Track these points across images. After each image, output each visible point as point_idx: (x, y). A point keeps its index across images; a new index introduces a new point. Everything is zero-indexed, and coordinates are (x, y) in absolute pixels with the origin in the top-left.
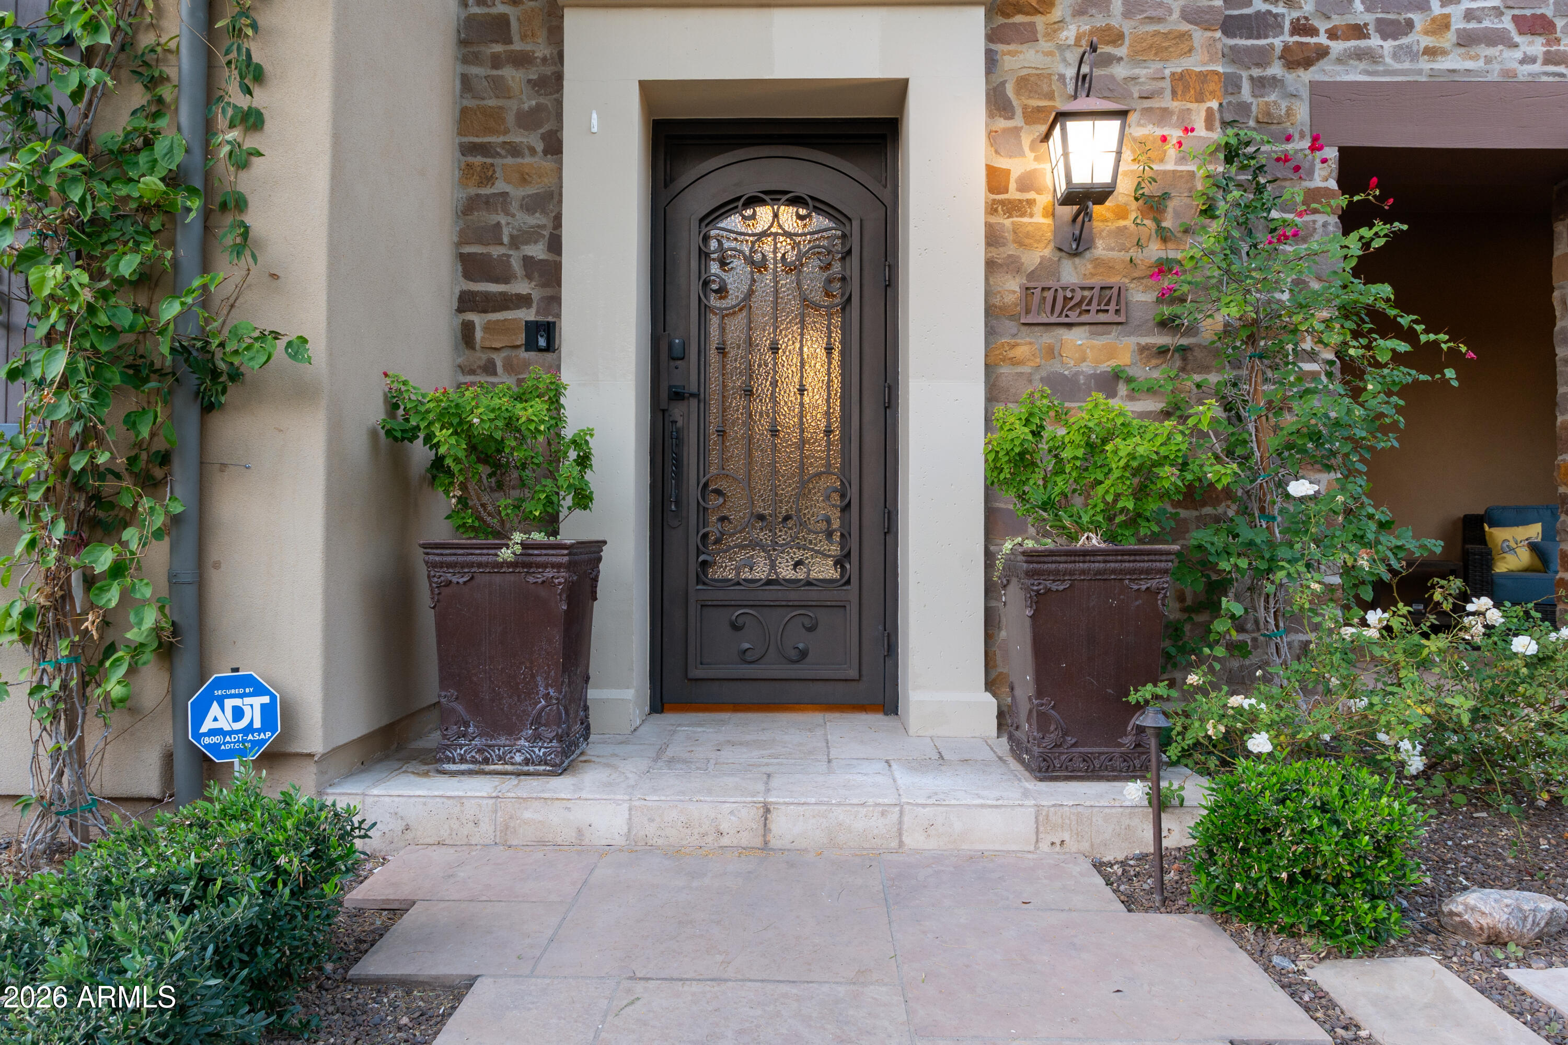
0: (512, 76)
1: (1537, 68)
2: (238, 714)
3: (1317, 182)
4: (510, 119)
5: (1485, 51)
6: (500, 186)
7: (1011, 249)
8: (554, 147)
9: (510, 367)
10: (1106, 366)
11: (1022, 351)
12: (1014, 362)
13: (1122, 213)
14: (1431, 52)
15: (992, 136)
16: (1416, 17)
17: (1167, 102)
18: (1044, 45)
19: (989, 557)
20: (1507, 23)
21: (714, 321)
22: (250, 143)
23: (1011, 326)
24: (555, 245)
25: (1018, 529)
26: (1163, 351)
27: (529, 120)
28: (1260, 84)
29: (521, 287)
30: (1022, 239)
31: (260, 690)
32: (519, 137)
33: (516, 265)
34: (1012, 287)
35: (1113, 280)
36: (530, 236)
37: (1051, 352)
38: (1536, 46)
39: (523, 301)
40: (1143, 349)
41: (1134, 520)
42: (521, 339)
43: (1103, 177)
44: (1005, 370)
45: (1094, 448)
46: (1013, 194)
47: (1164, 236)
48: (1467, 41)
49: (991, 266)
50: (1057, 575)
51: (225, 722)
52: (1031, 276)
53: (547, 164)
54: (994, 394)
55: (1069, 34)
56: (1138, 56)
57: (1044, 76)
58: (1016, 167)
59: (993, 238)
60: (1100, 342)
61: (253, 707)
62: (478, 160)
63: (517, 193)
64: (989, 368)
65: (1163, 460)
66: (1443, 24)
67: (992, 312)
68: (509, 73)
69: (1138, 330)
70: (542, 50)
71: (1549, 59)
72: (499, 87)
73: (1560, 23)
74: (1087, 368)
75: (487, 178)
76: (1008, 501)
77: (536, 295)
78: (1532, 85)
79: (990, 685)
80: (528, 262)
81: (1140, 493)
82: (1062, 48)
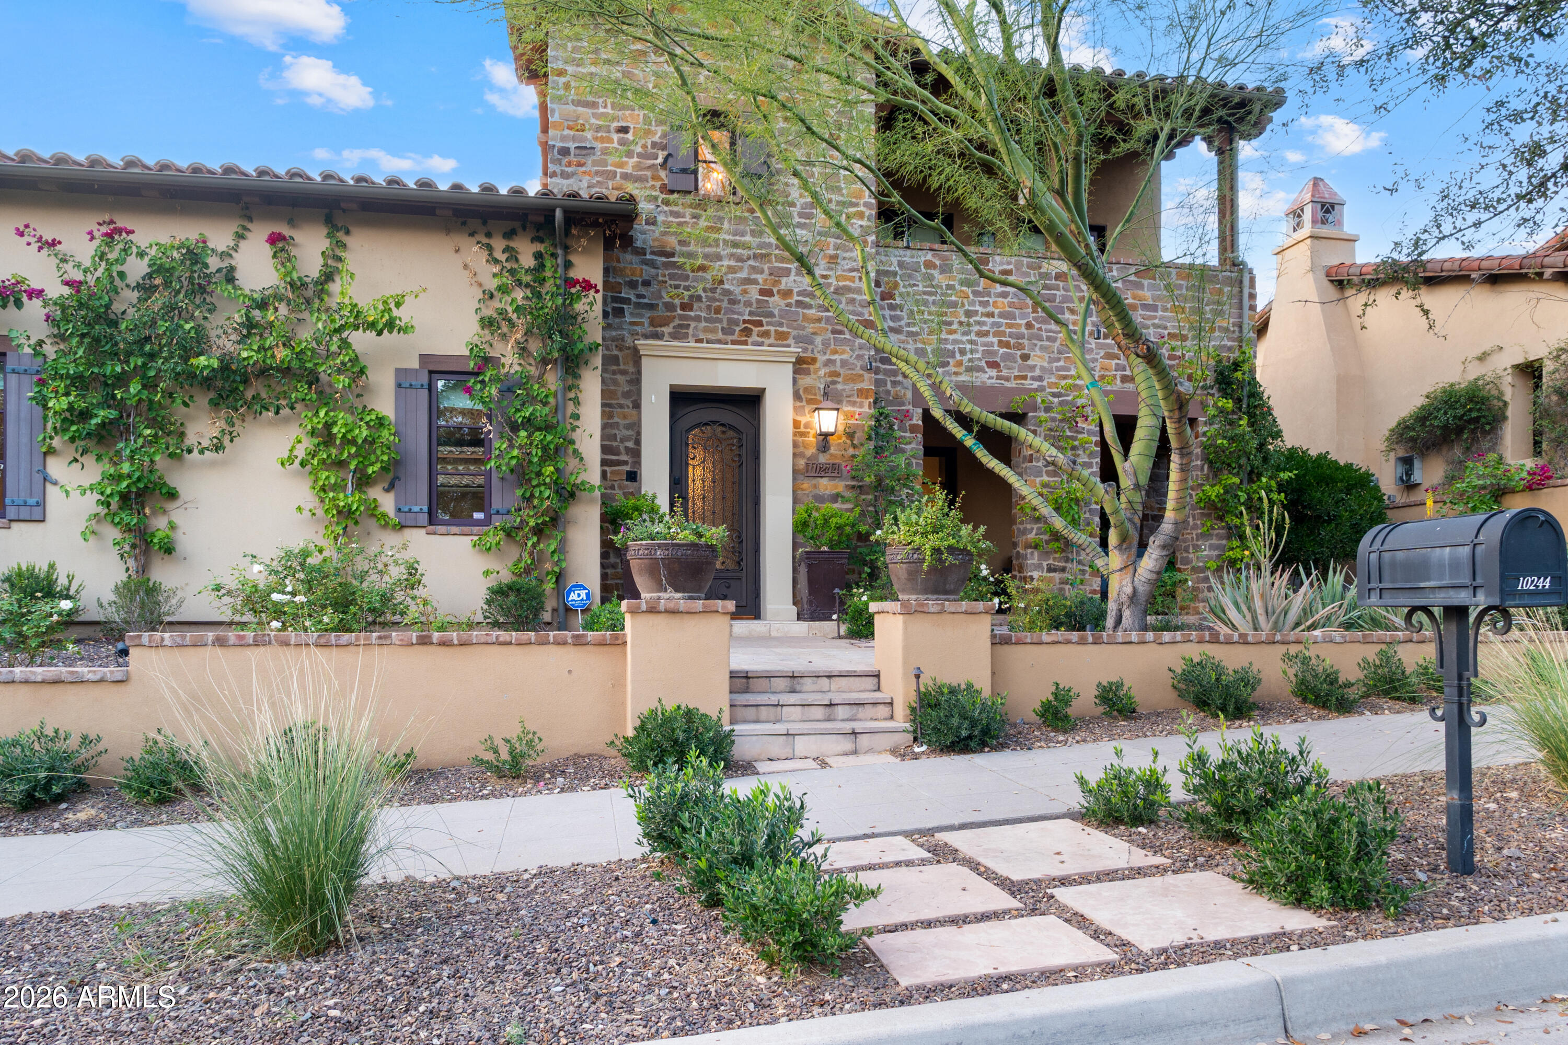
0: (620, 378)
1: (994, 381)
2: (579, 595)
3: (914, 422)
4: (619, 394)
5: (975, 374)
6: (616, 419)
7: (801, 449)
8: (637, 406)
9: (620, 487)
10: (834, 492)
11: (805, 486)
12: (803, 490)
13: (840, 438)
14: (956, 373)
15: (795, 408)
16: (950, 360)
17: (855, 399)
18: (813, 376)
19: (794, 557)
20: (983, 364)
21: (690, 468)
22: (576, 423)
23: (802, 477)
24: (638, 442)
25: (802, 546)
26: (853, 487)
27: (626, 395)
28: (894, 383)
29: (624, 457)
30: (806, 446)
31: (585, 589)
32: (622, 401)
33: (622, 449)
34: (802, 462)
35: (837, 461)
36: (627, 439)
37: (815, 486)
38: (993, 373)
39: (625, 463)
40: (847, 486)
41: (839, 542)
42: (624, 477)
43: (832, 430)
44: (799, 492)
45: (826, 521)
46: (802, 429)
47: (854, 446)
48: (970, 370)
49: (794, 455)
50: (815, 559)
51: (576, 598)
52: (808, 459)
53: (634, 412)
54: (796, 501)
55: (822, 372)
56: (845, 382)
57: (813, 387)
58: (803, 420)
59: (795, 445)
60: (832, 483)
61: (583, 593)
62: (607, 409)
63: (622, 422)
64: (794, 491)
65: (846, 525)
66: (960, 364)
67: (795, 472)
68: (618, 377)
69: (845, 480)
70: (631, 369)
71: (998, 378)
72: (615, 382)
73: (1002, 364)
74: (827, 492)
75: (611, 416)
76: (801, 539)
77: (630, 461)
78: (992, 388)
79: (794, 604)
80: (627, 448)
81: (840, 535)
82: (819, 378)
